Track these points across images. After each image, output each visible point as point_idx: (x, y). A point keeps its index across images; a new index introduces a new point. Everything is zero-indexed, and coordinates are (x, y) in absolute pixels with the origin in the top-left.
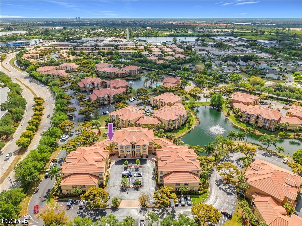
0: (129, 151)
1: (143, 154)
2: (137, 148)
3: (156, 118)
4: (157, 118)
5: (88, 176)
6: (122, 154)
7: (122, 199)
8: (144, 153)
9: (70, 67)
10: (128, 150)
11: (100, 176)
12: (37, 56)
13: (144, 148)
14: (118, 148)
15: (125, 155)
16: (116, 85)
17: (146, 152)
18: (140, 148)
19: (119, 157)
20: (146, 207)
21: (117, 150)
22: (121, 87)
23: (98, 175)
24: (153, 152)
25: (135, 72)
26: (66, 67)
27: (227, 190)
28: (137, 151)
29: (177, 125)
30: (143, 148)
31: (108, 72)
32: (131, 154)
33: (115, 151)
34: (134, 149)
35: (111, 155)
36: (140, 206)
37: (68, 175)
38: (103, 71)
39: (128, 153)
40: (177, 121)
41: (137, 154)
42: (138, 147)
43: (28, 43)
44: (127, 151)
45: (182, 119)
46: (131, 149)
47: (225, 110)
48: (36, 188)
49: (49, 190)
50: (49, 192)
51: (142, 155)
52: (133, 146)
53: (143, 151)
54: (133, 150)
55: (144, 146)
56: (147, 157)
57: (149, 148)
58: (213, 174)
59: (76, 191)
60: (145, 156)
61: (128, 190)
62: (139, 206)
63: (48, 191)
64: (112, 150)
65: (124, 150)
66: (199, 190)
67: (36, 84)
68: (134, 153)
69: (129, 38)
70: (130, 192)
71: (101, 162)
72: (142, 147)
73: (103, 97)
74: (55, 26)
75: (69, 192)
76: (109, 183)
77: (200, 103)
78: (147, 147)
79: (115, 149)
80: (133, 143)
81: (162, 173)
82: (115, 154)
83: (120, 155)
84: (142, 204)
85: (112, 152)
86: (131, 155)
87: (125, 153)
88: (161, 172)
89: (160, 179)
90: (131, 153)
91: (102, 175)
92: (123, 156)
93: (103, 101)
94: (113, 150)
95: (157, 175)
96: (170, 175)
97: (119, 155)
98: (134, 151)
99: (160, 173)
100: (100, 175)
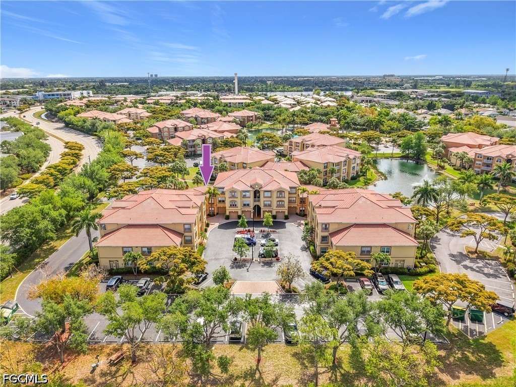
0: (248, 205)
1: (277, 212)
2: (264, 197)
3: (299, 163)
4: (301, 162)
5: (159, 230)
6: (233, 209)
7: (236, 280)
8: (280, 209)
9: (136, 113)
10: (246, 201)
11: (186, 234)
12: (80, 106)
13: (279, 197)
14: (224, 201)
15: (240, 213)
16: (218, 128)
17: (283, 206)
18: (271, 197)
19: (227, 218)
20: (293, 293)
21: (221, 205)
22: (227, 131)
23: (181, 230)
24: (298, 211)
25: (252, 120)
26: (130, 114)
27: (483, 269)
28: (265, 205)
29: (342, 175)
30: (277, 198)
31: (202, 118)
32: (252, 211)
33: (218, 207)
34: (259, 201)
35: (210, 215)
36: (280, 293)
37: (115, 227)
38: (194, 116)
39: (246, 209)
40: (343, 168)
41: (264, 211)
42: (267, 194)
43: (68, 95)
44: (244, 205)
45: (353, 166)
46: (251, 201)
47: (435, 163)
48: (44, 260)
49: (71, 264)
50: (70, 267)
51: (274, 213)
52: (256, 194)
53: (278, 205)
54: (257, 203)
55: (281, 192)
56: (286, 218)
57: (290, 202)
58: (439, 244)
59: (130, 256)
60: (282, 216)
61: (248, 265)
62: (277, 292)
63: (68, 266)
64: (212, 204)
65: (239, 202)
66: (416, 266)
67: (74, 135)
68: (257, 209)
69: (239, 91)
70: (254, 269)
71: (190, 208)
72: (275, 195)
73: (194, 141)
74: (117, 82)
75: (114, 265)
76: (205, 255)
77: (380, 154)
78: (287, 195)
79: (218, 202)
80: (257, 188)
81: (326, 227)
82: (217, 214)
83: (230, 212)
84: (284, 288)
85: (213, 209)
86: (252, 214)
87: (239, 208)
88: (324, 226)
89: (321, 243)
90: (251, 209)
91: (190, 230)
92: (235, 216)
93: (193, 149)
94: (214, 204)
95: (312, 243)
96: (346, 232)
97: (227, 213)
98: (258, 206)
99: (322, 228)
100: (185, 230)
